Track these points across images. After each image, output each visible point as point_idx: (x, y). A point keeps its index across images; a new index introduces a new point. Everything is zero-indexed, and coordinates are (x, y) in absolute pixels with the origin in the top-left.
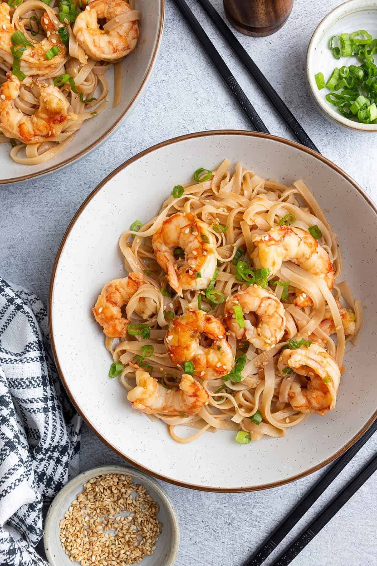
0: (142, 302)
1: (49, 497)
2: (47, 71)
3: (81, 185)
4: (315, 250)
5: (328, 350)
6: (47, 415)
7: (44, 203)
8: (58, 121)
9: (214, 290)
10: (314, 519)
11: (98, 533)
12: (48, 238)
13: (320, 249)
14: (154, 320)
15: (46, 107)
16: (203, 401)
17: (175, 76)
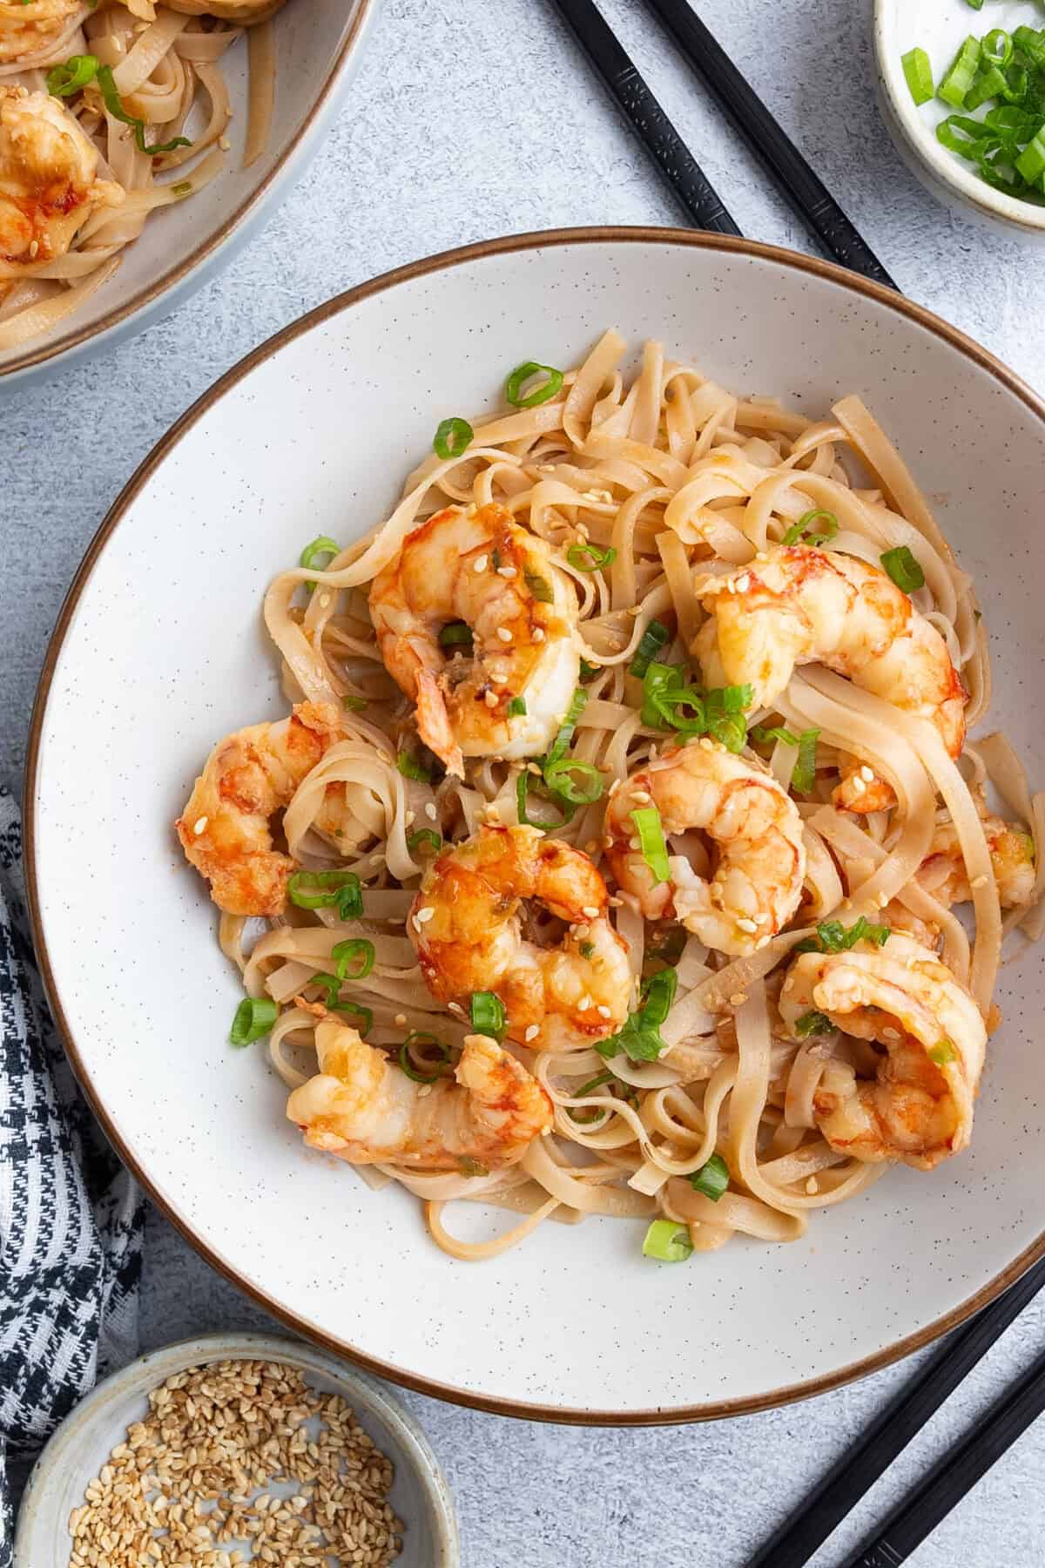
0: (335, 801)
1: (34, 1436)
2: (24, 45)
3: (143, 426)
4: (904, 626)
5: (946, 955)
6: (23, 1169)
7: (25, 484)
8: (59, 206)
9: (570, 757)
10: (898, 1505)
11: (198, 1549)
12: (40, 598)
13: (918, 623)
14: (374, 859)
15: (20, 159)
16: (534, 1122)
17: (446, 70)
